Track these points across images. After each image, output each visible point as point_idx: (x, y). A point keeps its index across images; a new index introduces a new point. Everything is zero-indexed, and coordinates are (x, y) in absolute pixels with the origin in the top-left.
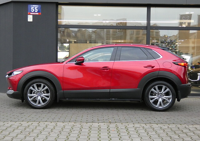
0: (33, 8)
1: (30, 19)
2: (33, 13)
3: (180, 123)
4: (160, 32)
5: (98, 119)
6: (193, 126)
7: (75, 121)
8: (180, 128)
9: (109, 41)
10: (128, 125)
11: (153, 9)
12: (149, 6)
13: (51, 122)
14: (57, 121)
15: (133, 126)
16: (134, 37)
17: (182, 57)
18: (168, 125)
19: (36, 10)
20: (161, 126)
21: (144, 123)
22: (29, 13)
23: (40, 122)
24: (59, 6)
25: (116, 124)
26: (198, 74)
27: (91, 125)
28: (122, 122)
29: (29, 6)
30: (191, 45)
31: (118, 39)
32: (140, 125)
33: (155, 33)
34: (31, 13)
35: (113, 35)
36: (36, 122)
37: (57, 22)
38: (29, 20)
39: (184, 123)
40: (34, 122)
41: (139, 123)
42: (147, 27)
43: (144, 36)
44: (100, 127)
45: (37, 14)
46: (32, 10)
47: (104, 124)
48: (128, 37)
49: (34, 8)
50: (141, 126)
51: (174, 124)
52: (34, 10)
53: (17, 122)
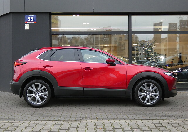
0: (30, 17)
1: (27, 27)
2: (30, 22)
3: (163, 119)
4: (139, 38)
5: (86, 116)
6: (175, 121)
7: (64, 120)
9: (98, 46)
10: (114, 122)
12: (130, 14)
13: (42, 121)
14: (47, 120)
15: (119, 123)
16: (118, 42)
17: (158, 57)
18: (151, 120)
19: (32, 19)
20: (145, 122)
21: (129, 119)
22: (25, 22)
23: (31, 121)
24: (52, 16)
25: (103, 121)
27: (79, 122)
28: (108, 119)
29: (26, 16)
31: (105, 44)
34: (28, 22)
35: (101, 41)
36: (28, 121)
37: (51, 29)
39: (166, 119)
40: (26, 121)
41: (124, 120)
42: (129, 32)
43: (125, 41)
44: (88, 126)
45: (33, 22)
46: (29, 19)
47: (92, 122)
48: (113, 42)
50: (126, 123)
51: (157, 119)
52: (31, 19)
53: (9, 122)
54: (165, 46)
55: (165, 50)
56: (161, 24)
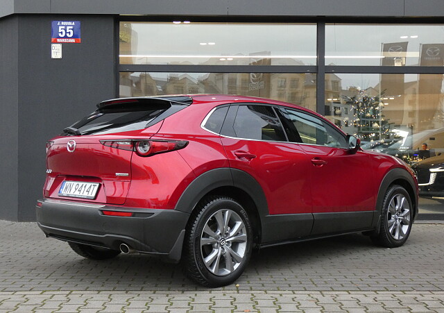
0: (64, 27)
1: (57, 52)
2: (63, 40)
3: (402, 289)
4: (342, 82)
6: (433, 296)
7: (154, 289)
8: (404, 301)
10: (281, 295)
11: (329, 29)
12: (321, 21)
13: (99, 291)
14: (112, 288)
15: (293, 299)
16: (287, 92)
17: (393, 133)
18: (374, 293)
19: (69, 33)
20: (358, 297)
21: (318, 289)
22: (53, 40)
23: (72, 291)
24: (121, 23)
25: (253, 292)
26: (431, 170)
27: (193, 296)
28: (265, 288)
29: (54, 23)
30: (407, 107)
32: (309, 295)
33: (330, 84)
34: (58, 40)
35: (242, 88)
36: (63, 292)
37: (117, 59)
38: (54, 56)
39: (411, 289)
40: (58, 292)
41: (306, 290)
42: (317, 67)
44: (214, 304)
45: (73, 41)
46: (62, 33)
47: (224, 295)
49: (66, 28)
50: (310, 298)
51: (388, 290)
52: (66, 33)
53: (17, 293)
54: (411, 103)
55: (411, 114)
56: (403, 47)
